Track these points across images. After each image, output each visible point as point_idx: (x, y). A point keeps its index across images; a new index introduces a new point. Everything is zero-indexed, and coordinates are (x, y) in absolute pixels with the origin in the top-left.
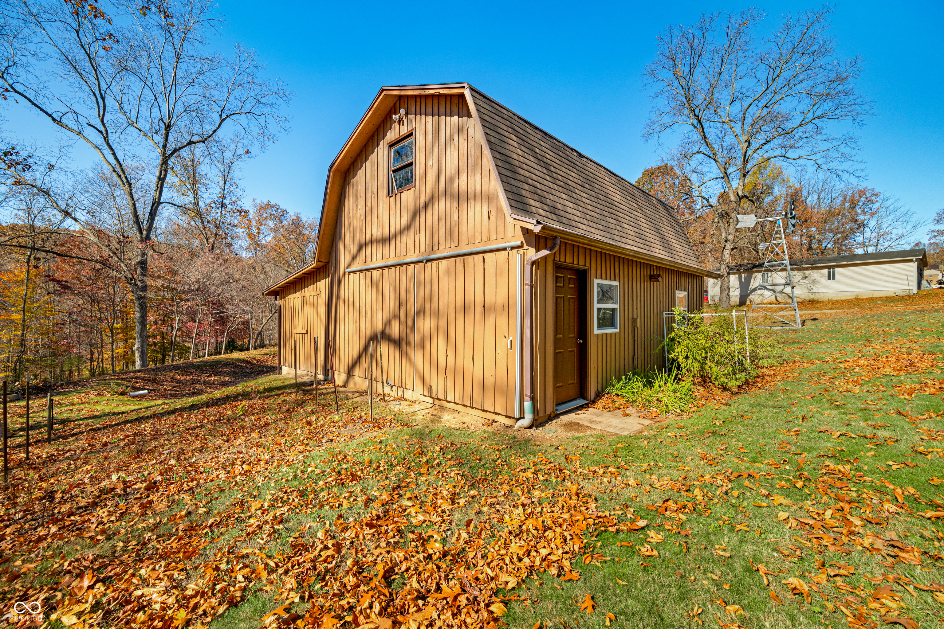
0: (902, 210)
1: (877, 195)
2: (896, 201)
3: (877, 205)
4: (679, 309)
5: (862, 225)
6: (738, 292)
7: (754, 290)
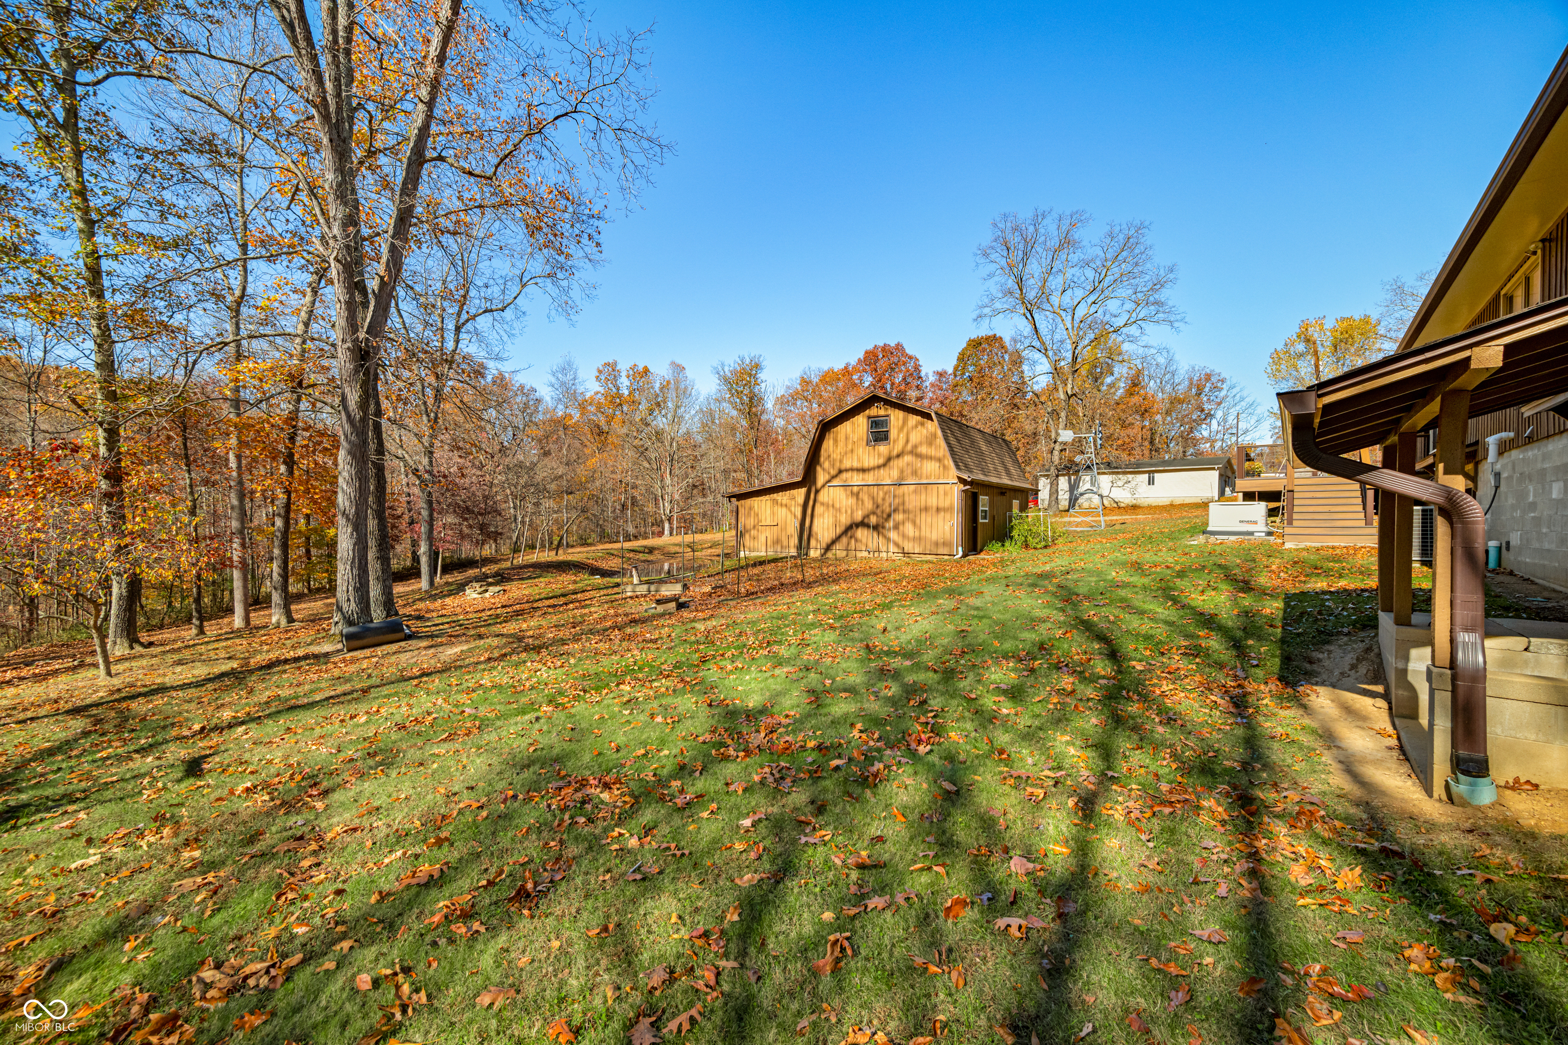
0: (1247, 400)
1: (1223, 381)
2: (1241, 390)
3: (1223, 393)
4: (1015, 511)
5: (1210, 416)
6: (1067, 496)
7: (1082, 494)
